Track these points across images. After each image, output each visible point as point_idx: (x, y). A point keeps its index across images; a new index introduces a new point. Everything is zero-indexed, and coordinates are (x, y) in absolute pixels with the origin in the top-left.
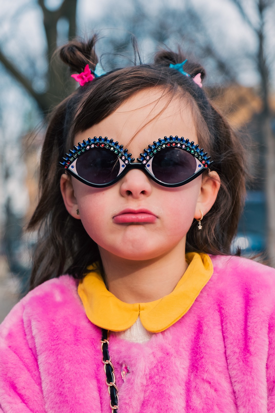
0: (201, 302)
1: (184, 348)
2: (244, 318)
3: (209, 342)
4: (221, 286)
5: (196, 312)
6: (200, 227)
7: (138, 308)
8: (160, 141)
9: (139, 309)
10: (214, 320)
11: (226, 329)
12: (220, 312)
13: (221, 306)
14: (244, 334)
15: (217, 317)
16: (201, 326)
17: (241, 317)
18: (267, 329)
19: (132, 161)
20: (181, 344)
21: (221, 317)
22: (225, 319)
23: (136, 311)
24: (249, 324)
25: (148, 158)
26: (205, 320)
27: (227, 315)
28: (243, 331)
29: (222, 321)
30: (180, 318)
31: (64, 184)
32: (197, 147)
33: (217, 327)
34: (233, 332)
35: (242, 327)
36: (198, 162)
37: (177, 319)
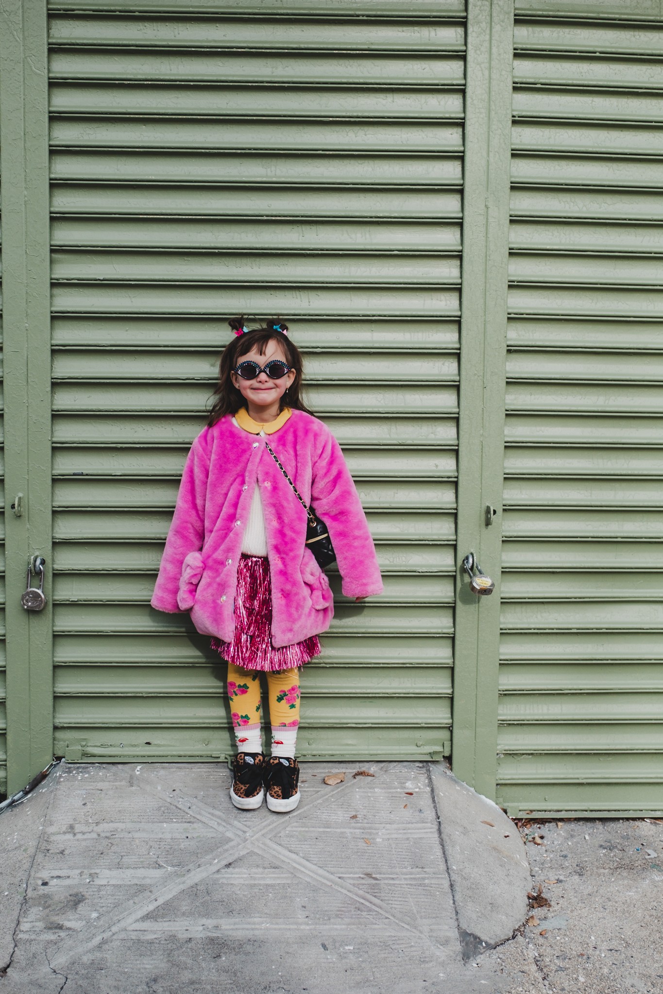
9: (263, 425)
25: (267, 368)
36: (286, 369)
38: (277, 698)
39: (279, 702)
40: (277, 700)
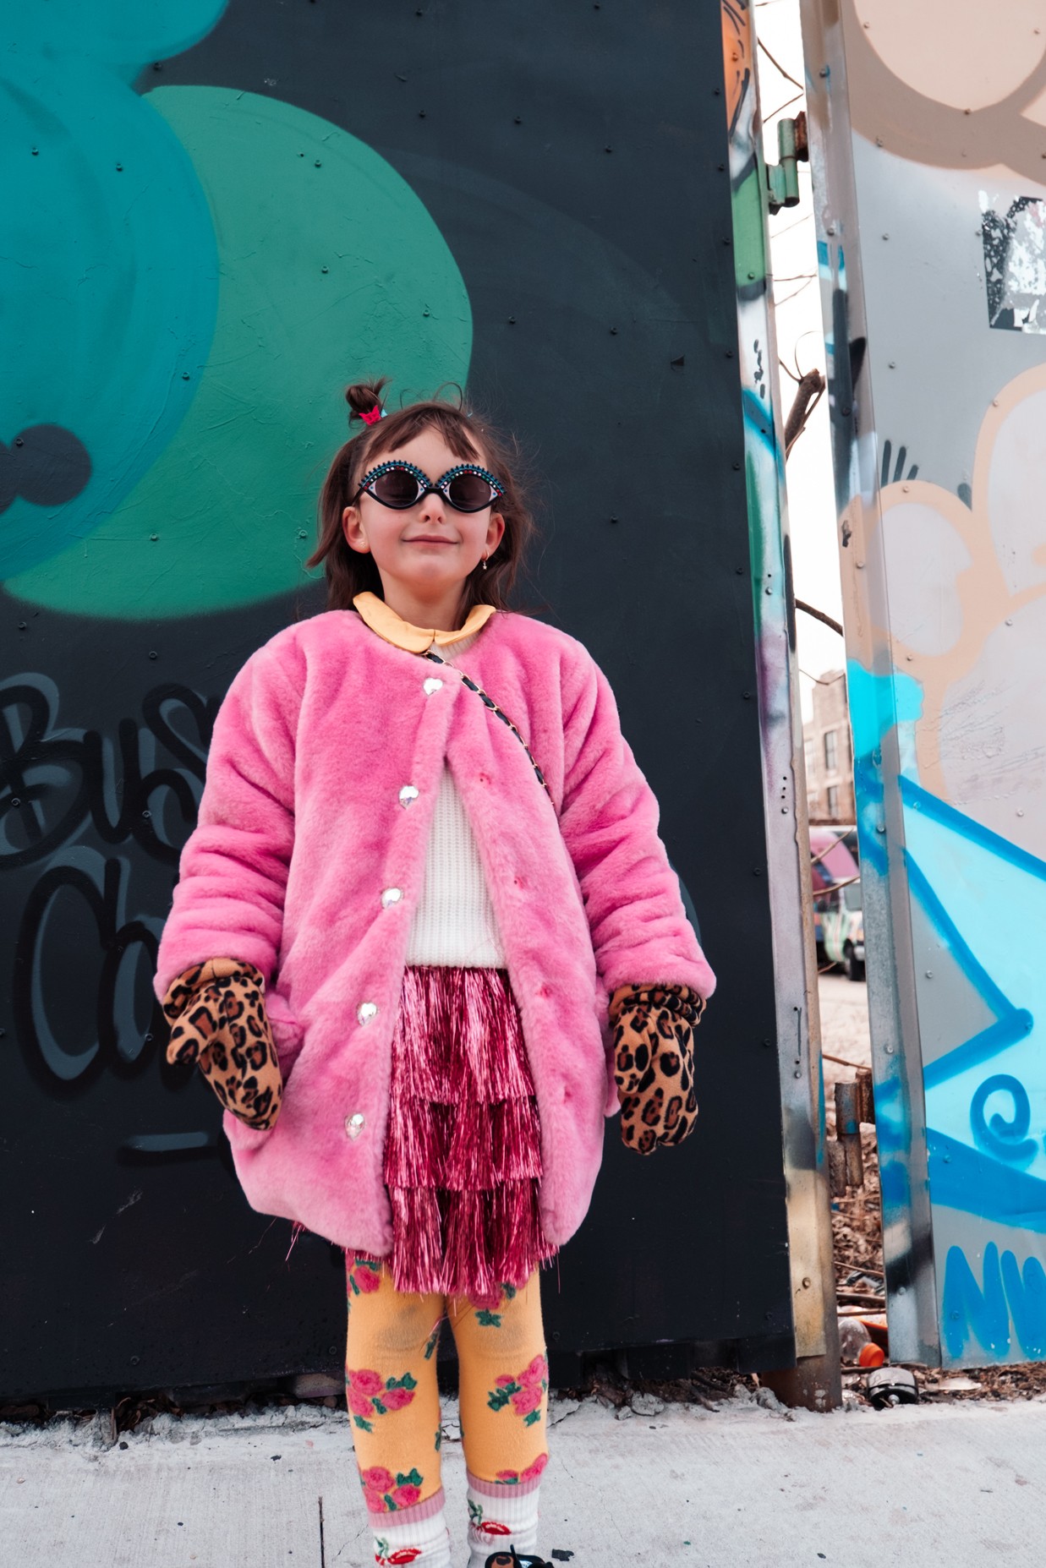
6: (485, 567)
8: (457, 467)
19: (431, 485)
23: (431, 636)
25: (446, 483)
32: (488, 473)
36: (493, 491)
38: (490, 1399)
39: (497, 1410)
40: (490, 1404)
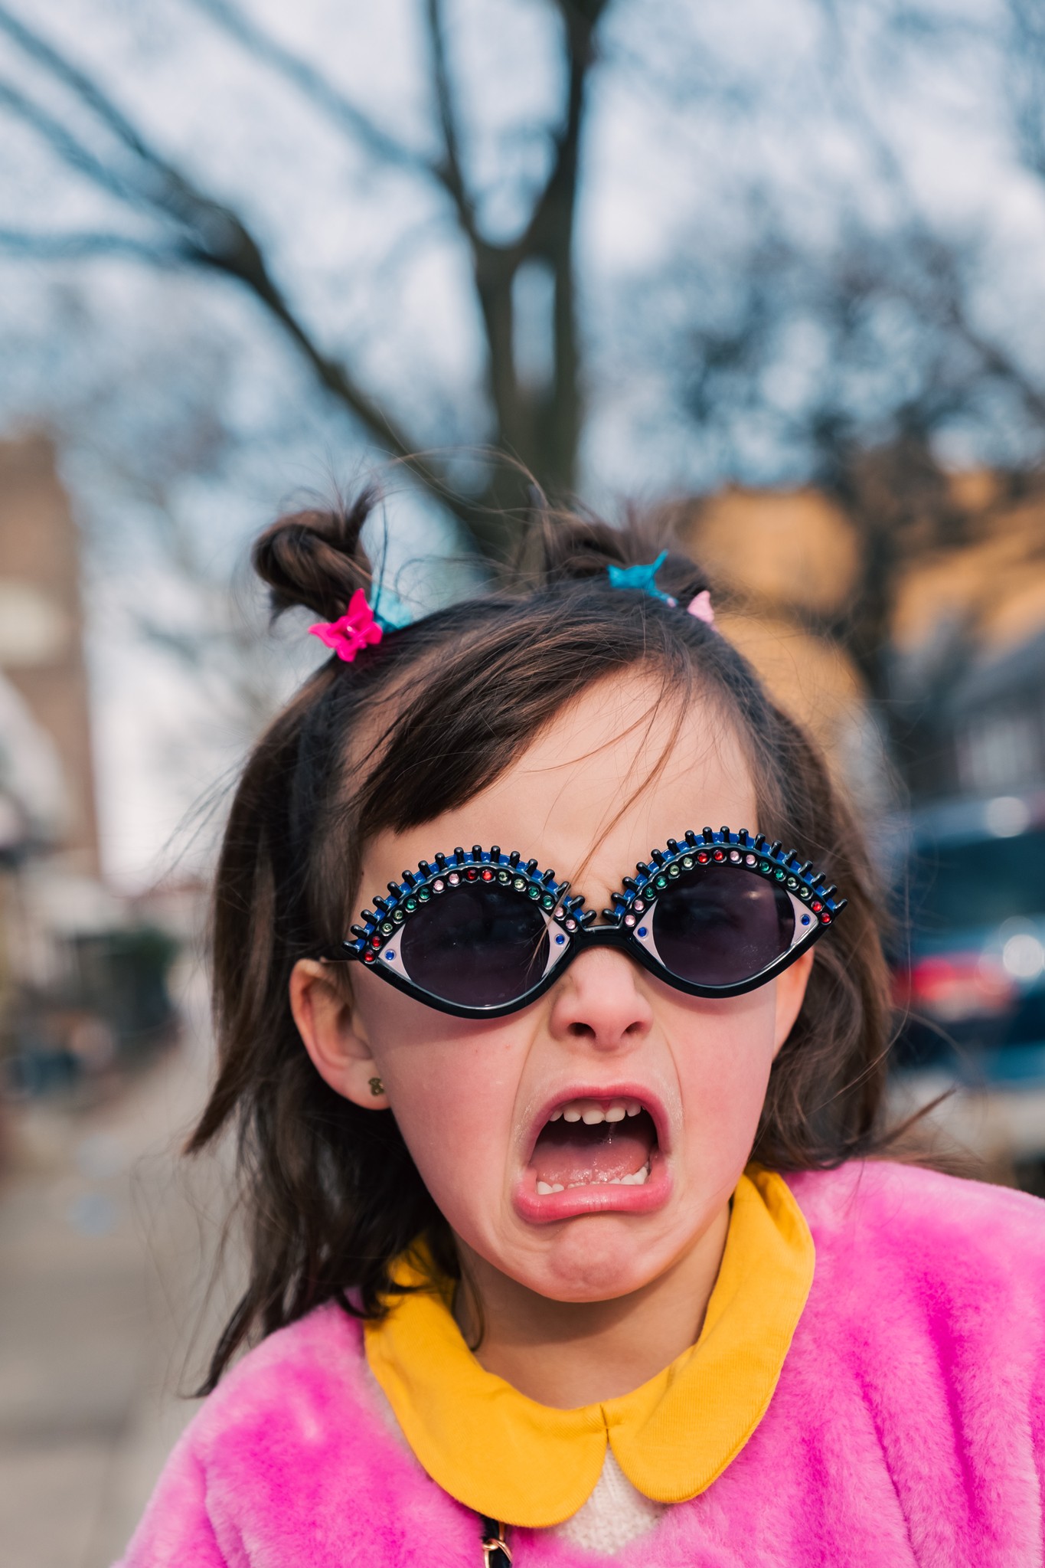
0: (800, 1373)
1: (769, 1548)
2: (946, 1409)
3: (855, 1514)
4: (852, 1302)
5: (793, 1412)
7: (601, 1421)
8: (673, 848)
9: (606, 1423)
10: (855, 1433)
11: (900, 1457)
12: (866, 1397)
13: (868, 1379)
14: (958, 1470)
15: (861, 1419)
16: (820, 1461)
17: (937, 1408)
18: (1029, 1440)
19: (590, 920)
20: (761, 1536)
21: (875, 1417)
22: (888, 1425)
23: (596, 1430)
24: (968, 1433)
25: (640, 907)
26: (828, 1437)
27: (893, 1410)
28: (953, 1460)
29: (879, 1432)
30: (746, 1440)
31: (306, 992)
33: (867, 1454)
34: (925, 1470)
35: (950, 1444)
37: (736, 1446)
